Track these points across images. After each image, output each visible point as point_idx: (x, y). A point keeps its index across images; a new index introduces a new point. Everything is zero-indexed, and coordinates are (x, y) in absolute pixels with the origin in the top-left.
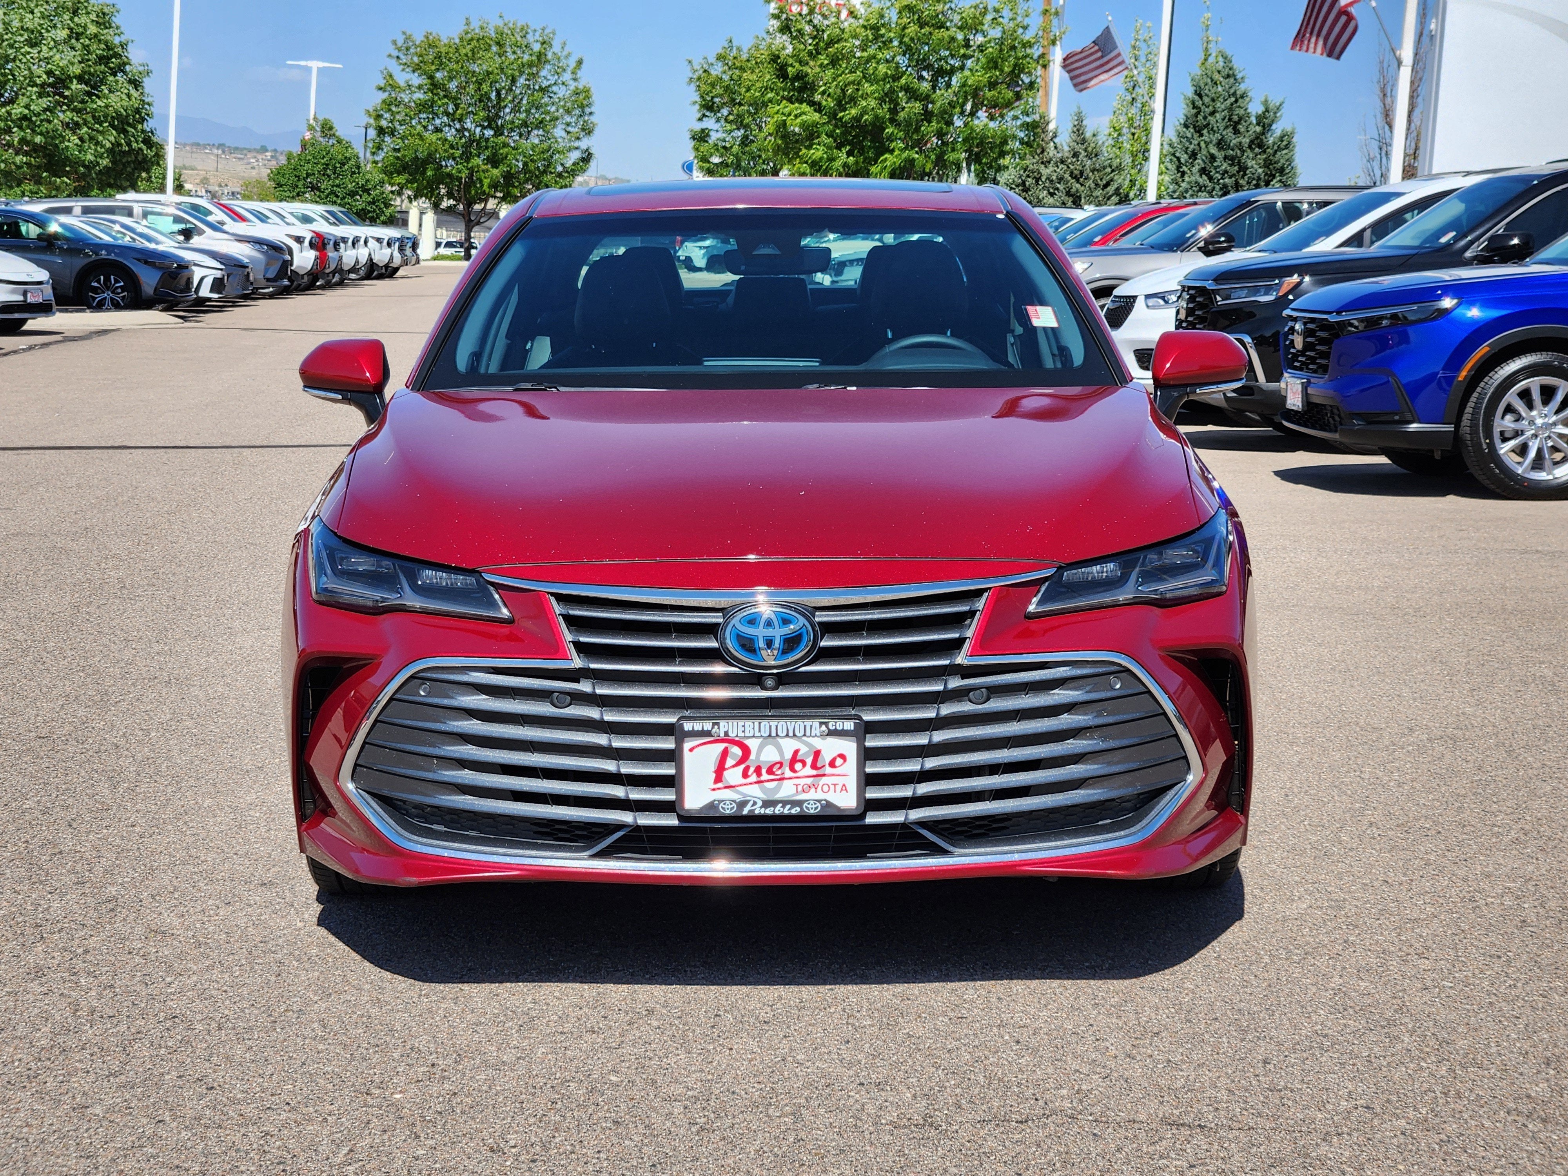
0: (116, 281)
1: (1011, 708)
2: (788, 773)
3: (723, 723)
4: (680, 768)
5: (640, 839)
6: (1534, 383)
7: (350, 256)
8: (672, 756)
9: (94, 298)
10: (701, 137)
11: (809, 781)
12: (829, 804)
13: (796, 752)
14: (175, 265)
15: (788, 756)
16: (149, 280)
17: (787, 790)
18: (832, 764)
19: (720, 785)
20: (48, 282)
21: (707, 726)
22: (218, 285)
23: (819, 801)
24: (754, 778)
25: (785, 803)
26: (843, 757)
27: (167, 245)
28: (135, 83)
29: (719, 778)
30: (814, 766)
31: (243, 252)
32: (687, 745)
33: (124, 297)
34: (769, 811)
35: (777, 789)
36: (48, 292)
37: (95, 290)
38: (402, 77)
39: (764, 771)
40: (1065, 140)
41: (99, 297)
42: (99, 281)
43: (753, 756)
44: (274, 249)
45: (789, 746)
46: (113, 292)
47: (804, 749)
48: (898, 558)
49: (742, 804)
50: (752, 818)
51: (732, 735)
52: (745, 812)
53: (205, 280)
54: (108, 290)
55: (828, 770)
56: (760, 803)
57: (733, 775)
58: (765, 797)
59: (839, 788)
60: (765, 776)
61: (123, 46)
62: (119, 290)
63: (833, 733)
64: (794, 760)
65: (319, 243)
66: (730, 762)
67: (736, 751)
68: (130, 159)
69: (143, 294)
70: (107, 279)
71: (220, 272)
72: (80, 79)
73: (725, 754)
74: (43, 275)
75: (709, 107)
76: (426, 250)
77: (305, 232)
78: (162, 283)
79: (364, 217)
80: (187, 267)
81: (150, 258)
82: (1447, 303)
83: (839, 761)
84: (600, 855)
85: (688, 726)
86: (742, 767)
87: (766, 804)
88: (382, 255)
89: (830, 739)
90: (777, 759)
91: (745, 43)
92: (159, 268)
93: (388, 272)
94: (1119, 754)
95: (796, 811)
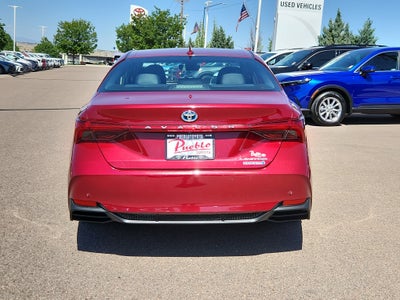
6: (328, 99)
7: (50, 64)
10: (117, 42)
14: (12, 65)
22: (22, 69)
27: (12, 62)
31: (27, 63)
38: (61, 30)
40: (187, 43)
44: (34, 62)
53: (19, 68)
65: (43, 61)
69: (5, 71)
71: (22, 67)
75: (119, 36)
76: (66, 63)
77: (41, 59)
78: (9, 69)
79: (53, 56)
80: (15, 66)
81: (7, 64)
82: (307, 80)
88: (57, 64)
91: (126, 24)
93: (58, 67)
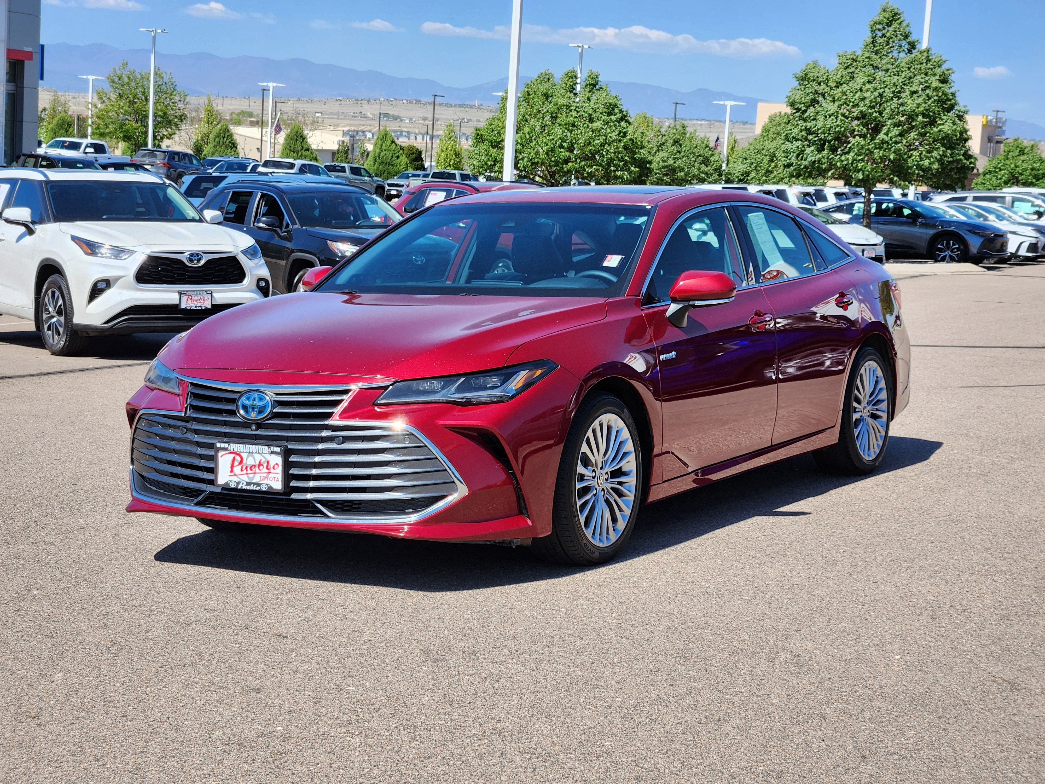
0: (954, 245)
1: (355, 448)
2: (258, 471)
3: (232, 445)
4: (217, 464)
5: (213, 498)
8: (213, 458)
9: (939, 255)
11: (265, 475)
12: (270, 487)
13: (260, 460)
14: (992, 235)
15: (257, 463)
16: (975, 244)
17: (257, 479)
18: (274, 468)
19: (232, 474)
20: (880, 245)
21: (226, 445)
22: (1034, 248)
23: (267, 484)
24: (245, 472)
25: (254, 484)
26: (277, 464)
28: (960, 118)
29: (232, 471)
30: (267, 468)
32: (220, 454)
33: (958, 254)
34: (248, 488)
35: (253, 478)
36: (881, 251)
37: (941, 250)
39: (249, 469)
41: (943, 254)
42: (942, 245)
43: (244, 462)
45: (258, 458)
46: (952, 251)
47: (263, 460)
48: (321, 373)
49: (238, 483)
50: (242, 490)
51: (236, 451)
52: (239, 487)
53: (1023, 244)
54: (948, 250)
55: (272, 471)
56: (245, 483)
57: (237, 470)
58: (248, 481)
59: (276, 479)
60: (249, 471)
61: (953, 94)
62: (956, 250)
63: (273, 453)
64: (260, 464)
66: (236, 463)
67: (238, 458)
68: (953, 167)
69: (971, 253)
70: (948, 243)
71: (1035, 239)
72: (924, 115)
73: (234, 459)
74: (879, 239)
78: (982, 246)
80: (1001, 236)
81: (976, 230)
83: (276, 467)
84: (197, 504)
85: (218, 445)
86: (241, 466)
87: (248, 484)
89: (273, 455)
90: (254, 464)
92: (982, 236)
94: (411, 477)
95: (258, 488)
